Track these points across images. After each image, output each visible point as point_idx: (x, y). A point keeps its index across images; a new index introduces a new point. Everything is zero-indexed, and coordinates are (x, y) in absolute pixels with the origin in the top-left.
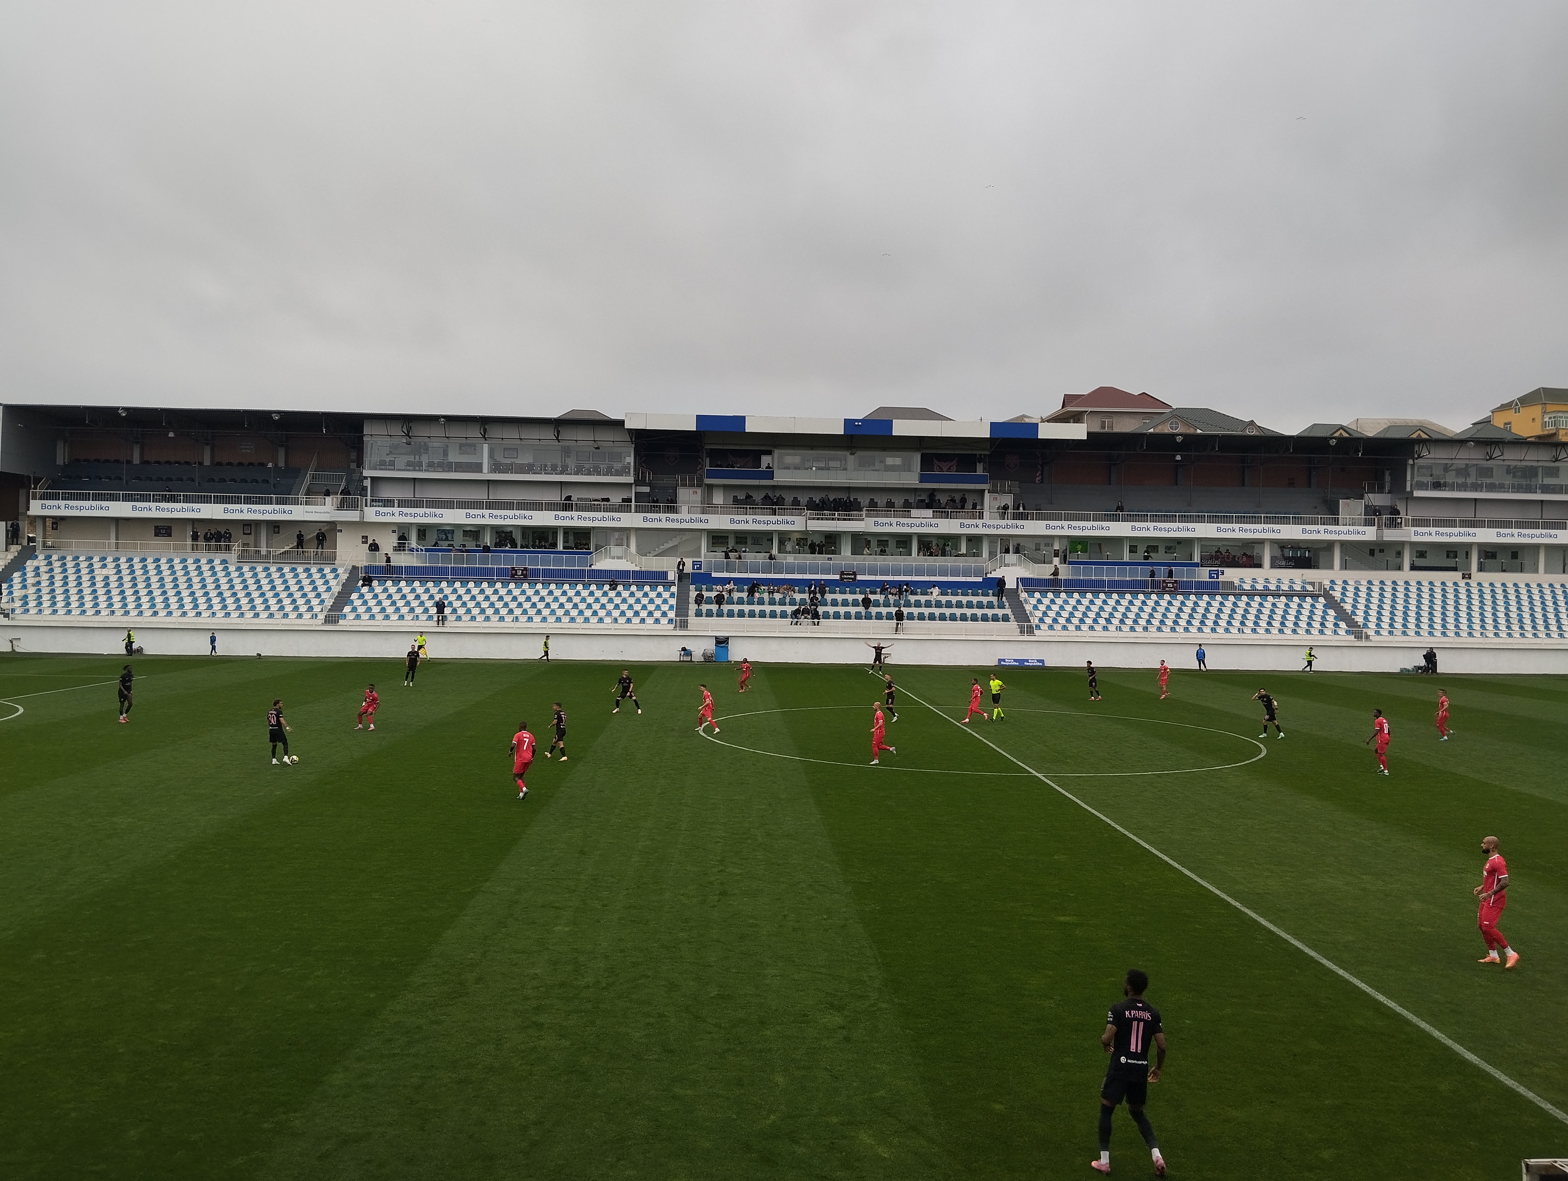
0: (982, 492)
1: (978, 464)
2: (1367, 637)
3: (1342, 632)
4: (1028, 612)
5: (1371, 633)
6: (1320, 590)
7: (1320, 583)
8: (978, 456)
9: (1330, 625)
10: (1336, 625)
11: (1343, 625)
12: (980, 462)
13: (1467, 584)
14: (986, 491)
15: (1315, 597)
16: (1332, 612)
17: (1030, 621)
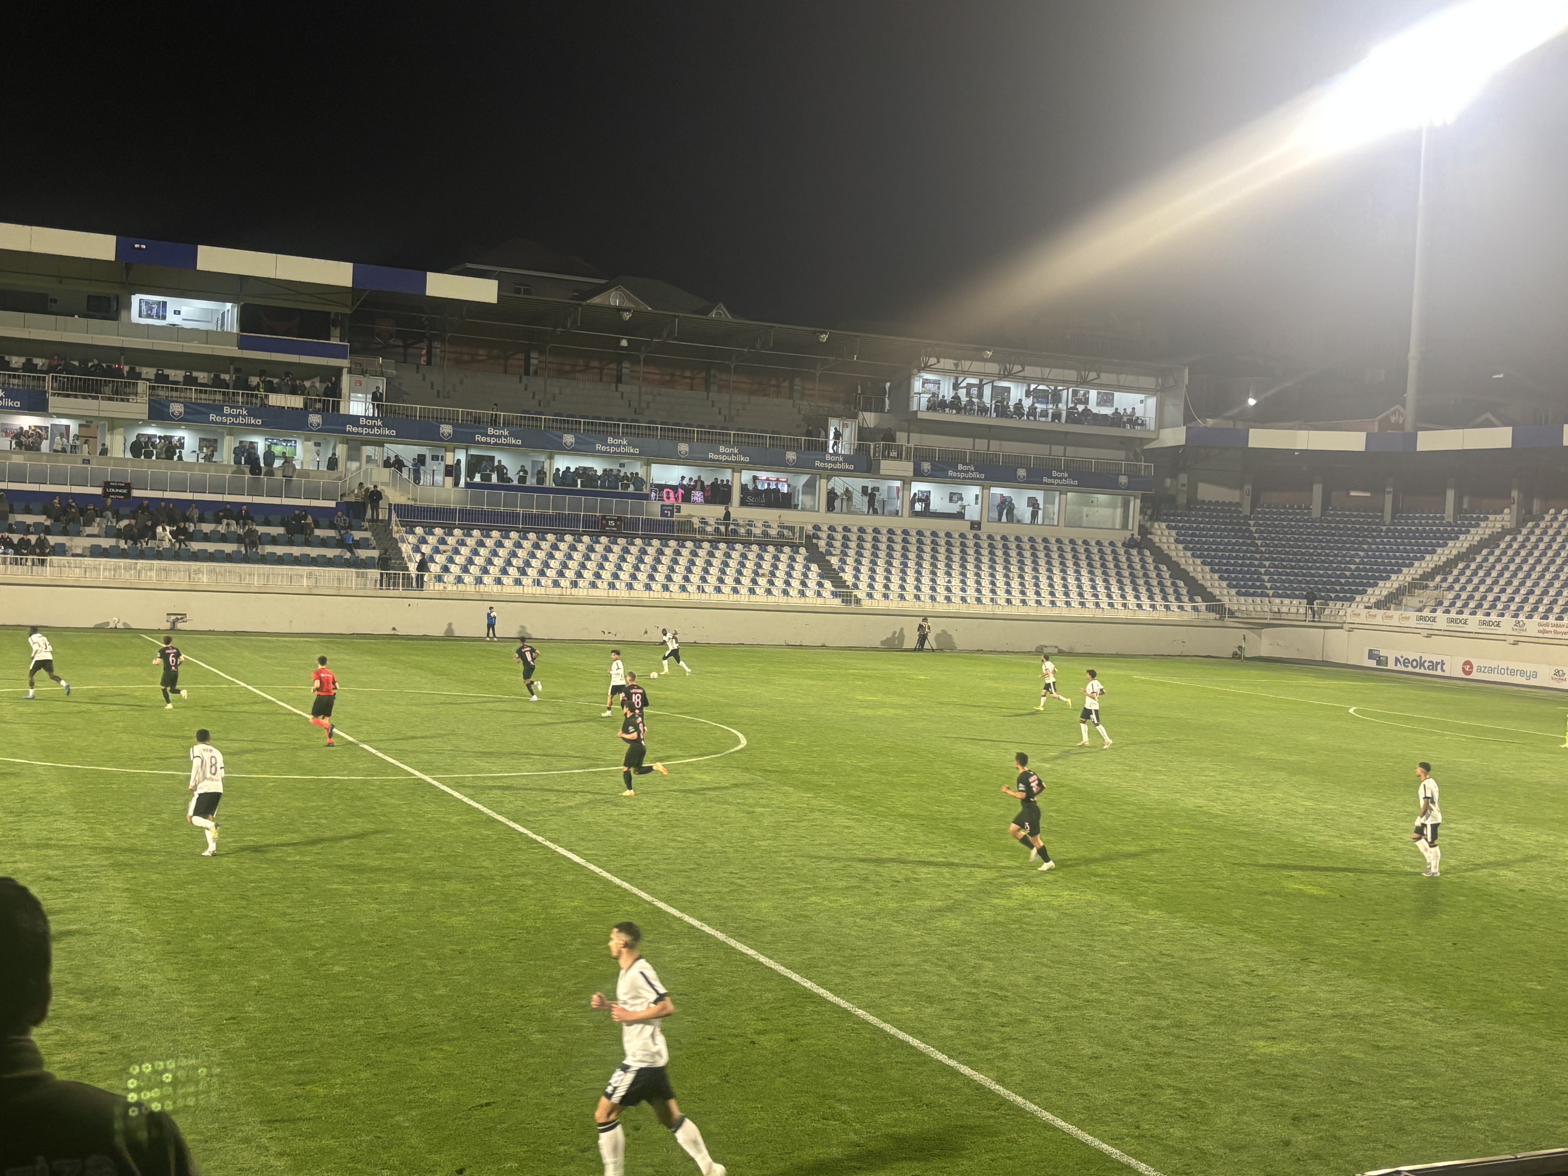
0: (338, 371)
1: (332, 328)
2: (858, 601)
3: (826, 594)
4: (405, 555)
5: (861, 594)
6: (801, 537)
7: (802, 529)
8: (332, 316)
9: (812, 584)
10: (820, 585)
11: (828, 584)
12: (335, 326)
13: (976, 537)
14: (345, 371)
15: (795, 548)
16: (814, 567)
17: (407, 569)
